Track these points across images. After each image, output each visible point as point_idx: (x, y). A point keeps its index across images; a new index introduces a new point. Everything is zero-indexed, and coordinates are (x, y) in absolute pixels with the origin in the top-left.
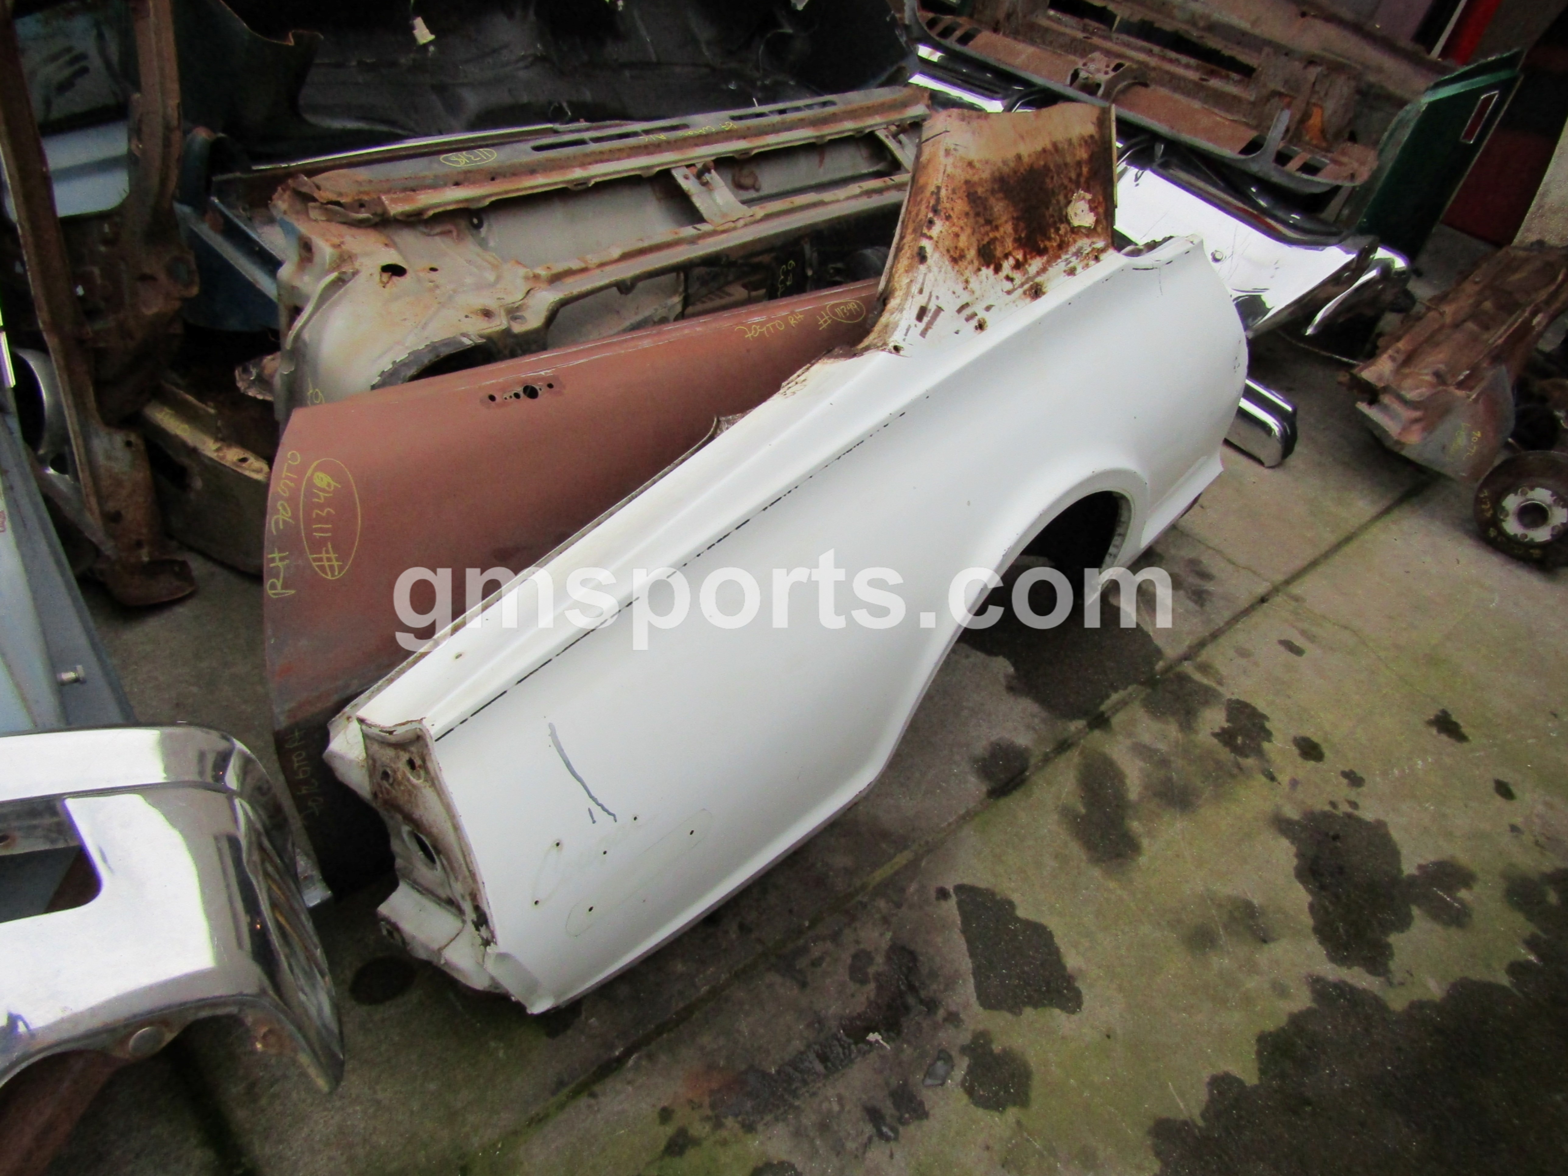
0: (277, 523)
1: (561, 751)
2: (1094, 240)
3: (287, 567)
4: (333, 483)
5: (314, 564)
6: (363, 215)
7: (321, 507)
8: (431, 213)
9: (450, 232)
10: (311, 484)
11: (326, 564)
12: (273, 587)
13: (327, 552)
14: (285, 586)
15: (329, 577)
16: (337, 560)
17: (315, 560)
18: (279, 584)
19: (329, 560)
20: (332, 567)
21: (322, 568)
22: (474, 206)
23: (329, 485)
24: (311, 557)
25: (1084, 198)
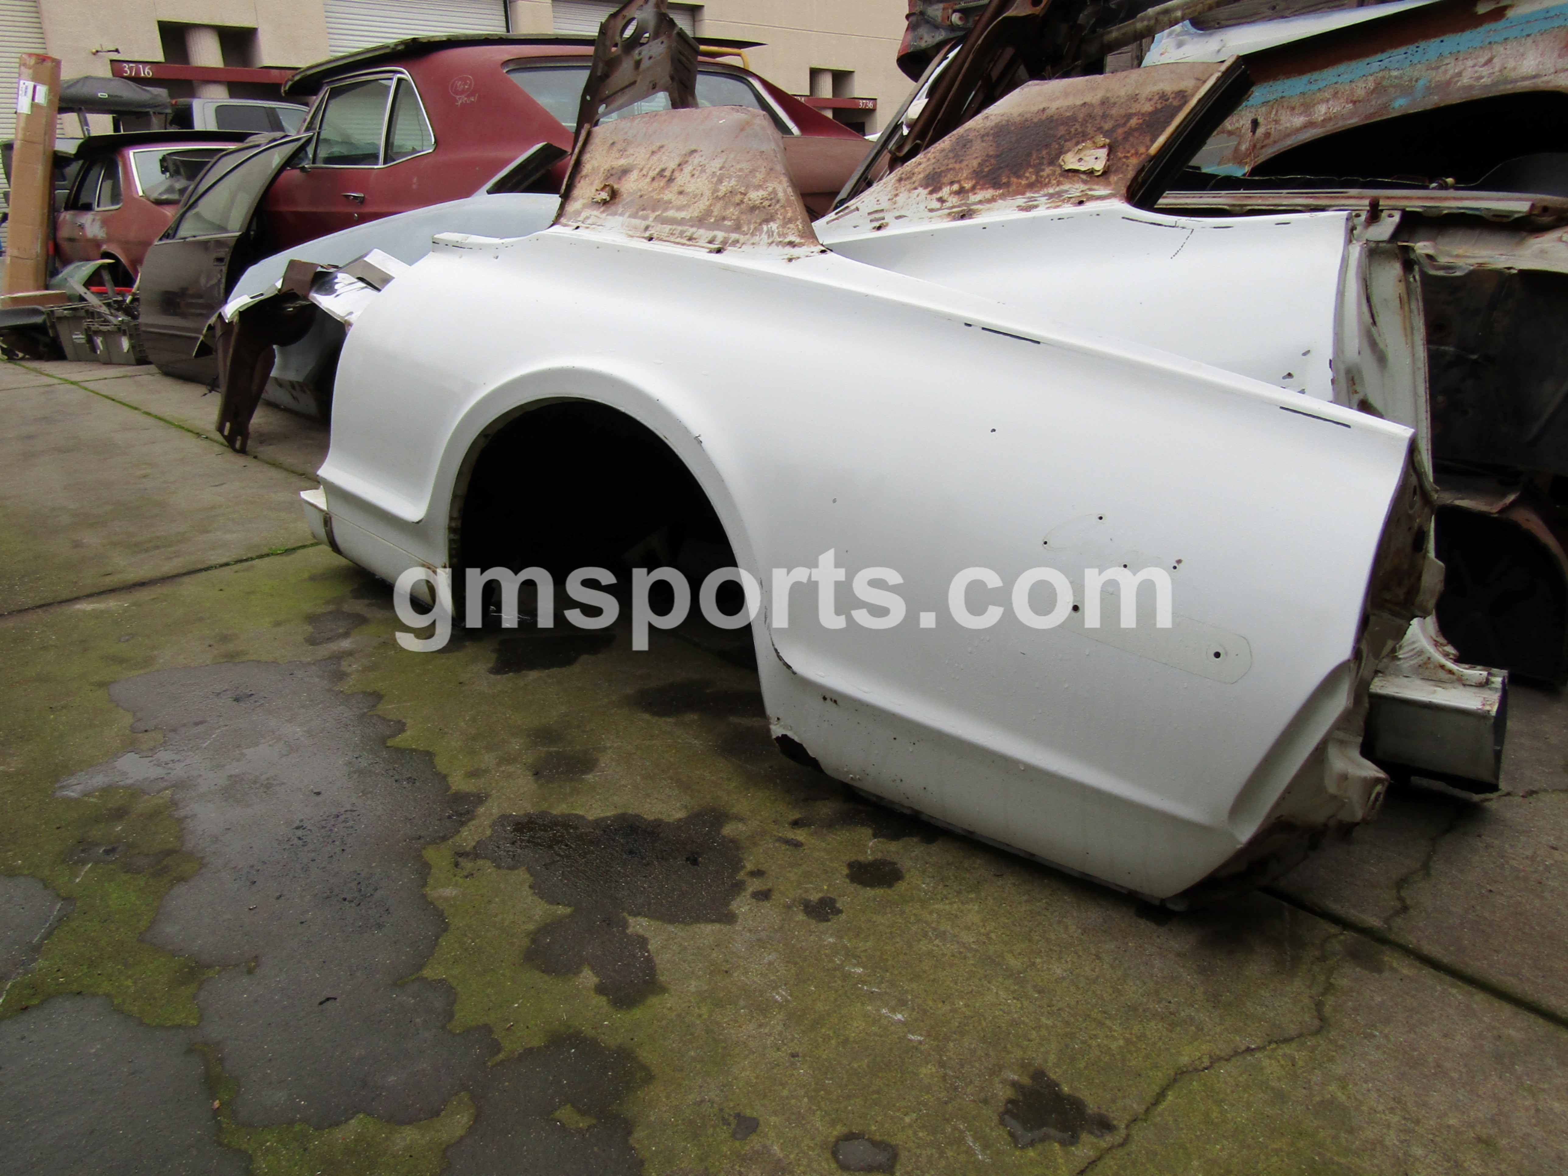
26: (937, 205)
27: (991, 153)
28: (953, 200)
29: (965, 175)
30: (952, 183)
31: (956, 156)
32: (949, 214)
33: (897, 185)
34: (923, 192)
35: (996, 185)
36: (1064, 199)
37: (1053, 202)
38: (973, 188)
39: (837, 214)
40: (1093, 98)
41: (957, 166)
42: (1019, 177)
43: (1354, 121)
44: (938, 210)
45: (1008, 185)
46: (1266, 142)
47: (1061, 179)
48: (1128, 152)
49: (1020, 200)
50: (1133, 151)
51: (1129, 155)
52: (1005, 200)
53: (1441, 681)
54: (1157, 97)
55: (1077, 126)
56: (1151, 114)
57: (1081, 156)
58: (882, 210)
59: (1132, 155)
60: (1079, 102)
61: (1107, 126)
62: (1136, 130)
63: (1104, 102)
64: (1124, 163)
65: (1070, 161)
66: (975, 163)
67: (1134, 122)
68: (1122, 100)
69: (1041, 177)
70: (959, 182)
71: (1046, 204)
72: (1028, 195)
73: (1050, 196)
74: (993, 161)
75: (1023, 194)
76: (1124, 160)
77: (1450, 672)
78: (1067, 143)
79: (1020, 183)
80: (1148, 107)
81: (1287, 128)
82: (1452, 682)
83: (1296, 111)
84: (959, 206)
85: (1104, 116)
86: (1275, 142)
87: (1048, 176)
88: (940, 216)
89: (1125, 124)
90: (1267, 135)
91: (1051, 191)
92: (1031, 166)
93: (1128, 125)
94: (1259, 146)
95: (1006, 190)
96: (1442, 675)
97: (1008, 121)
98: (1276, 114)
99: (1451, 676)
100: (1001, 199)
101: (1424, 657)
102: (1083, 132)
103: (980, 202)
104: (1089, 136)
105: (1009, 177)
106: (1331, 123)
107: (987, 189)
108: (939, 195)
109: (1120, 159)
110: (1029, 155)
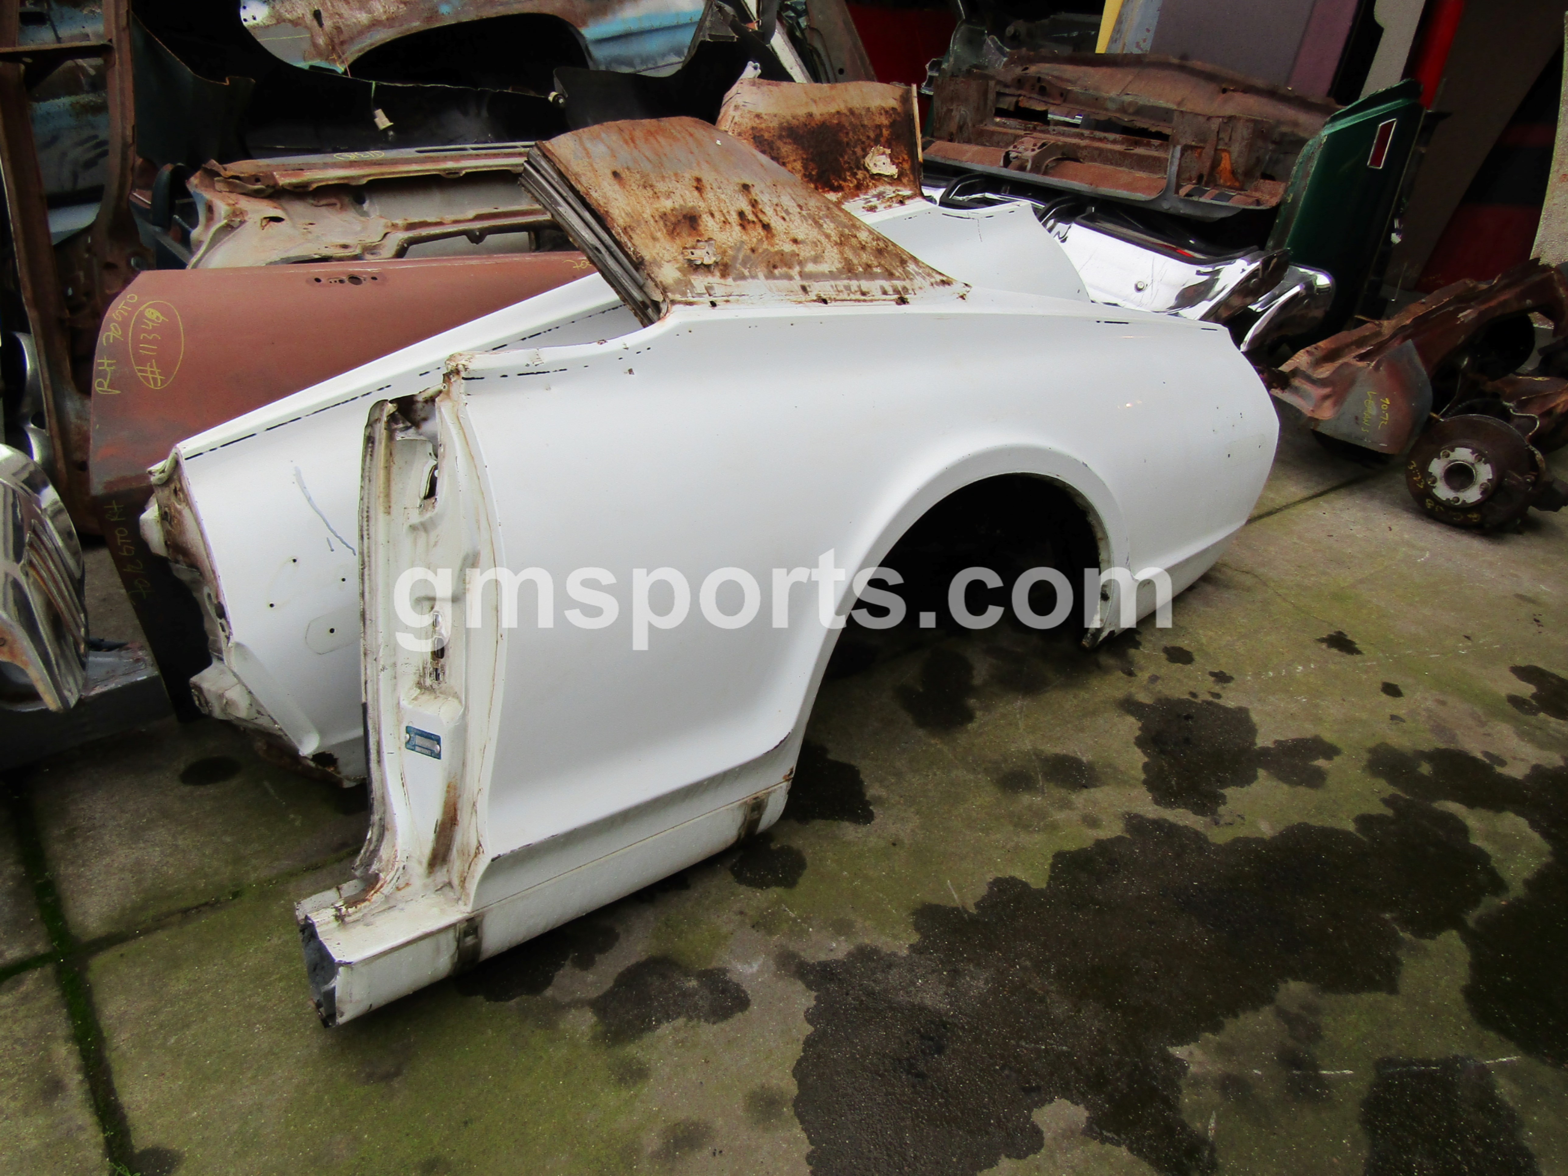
0: (108, 338)
1: (303, 488)
2: (899, 188)
3: (115, 372)
4: (162, 318)
5: (139, 374)
6: (258, 186)
7: (150, 332)
8: (315, 186)
9: (335, 204)
10: (142, 315)
11: (150, 376)
12: (100, 385)
13: (151, 367)
14: (111, 386)
15: (152, 386)
16: (160, 374)
17: (140, 371)
18: (106, 384)
19: (153, 372)
20: (155, 380)
21: (146, 379)
22: (354, 183)
23: (158, 318)
24: (136, 368)
25: (884, 153)
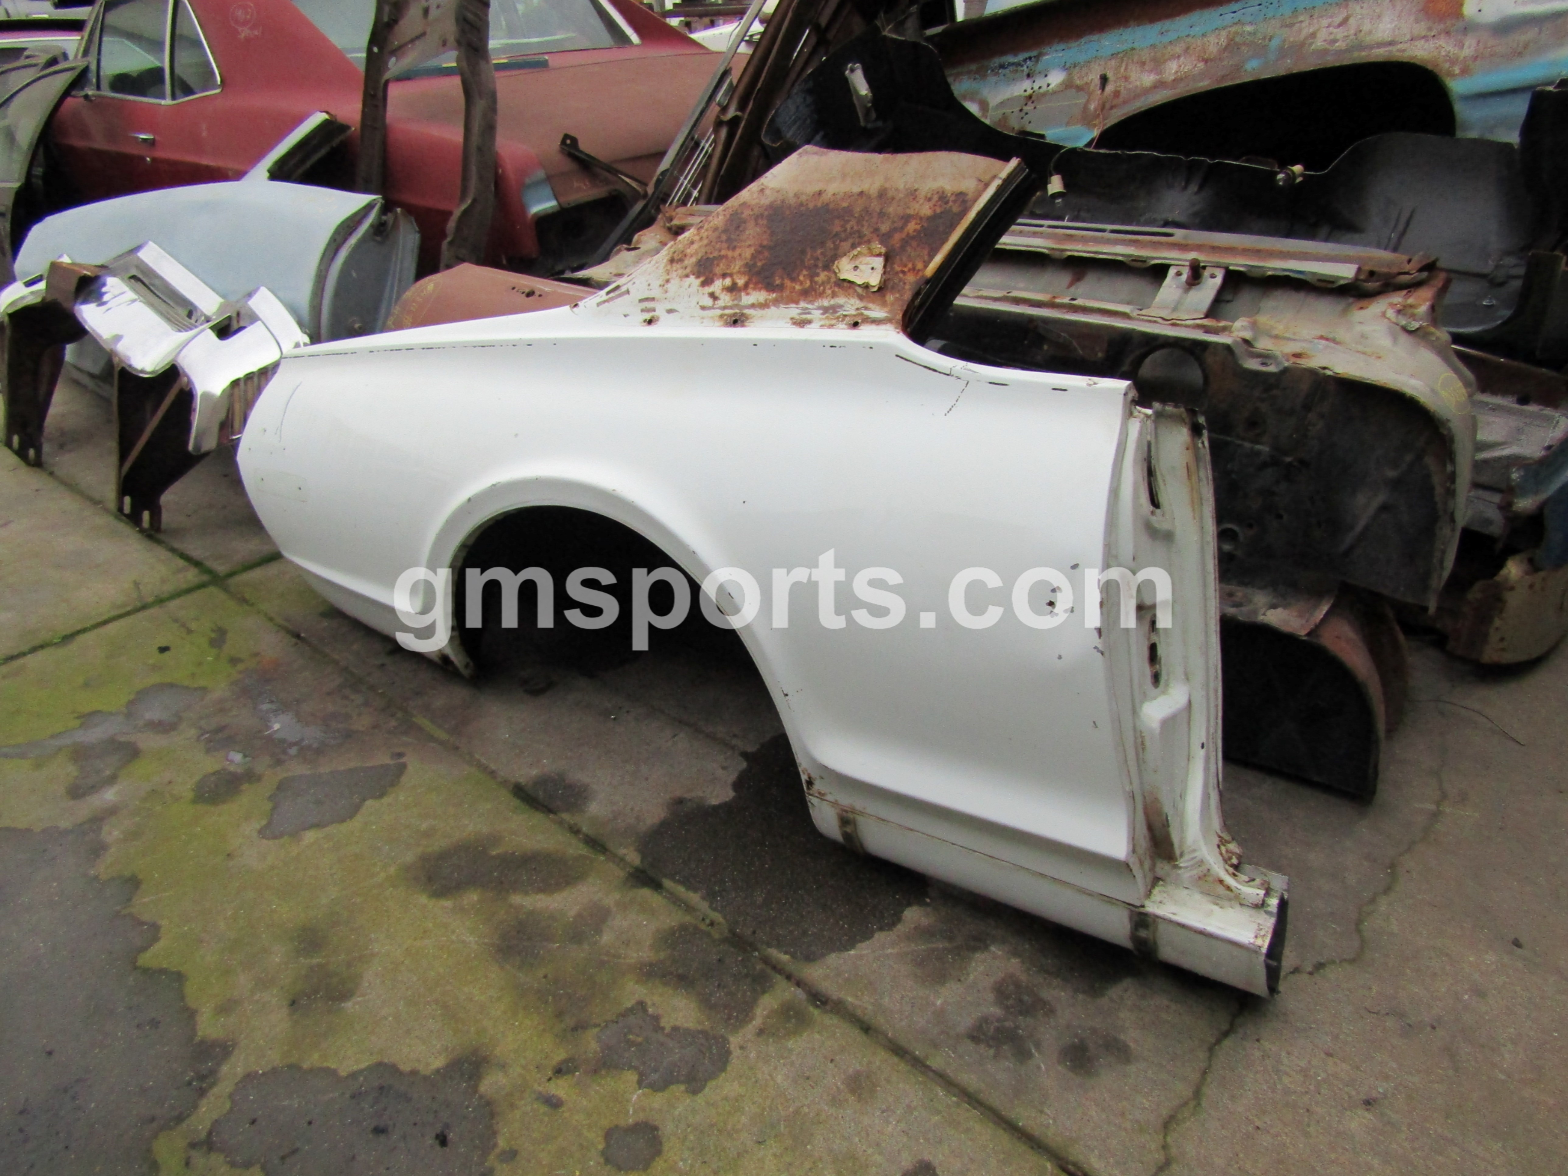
26: (708, 302)
27: (765, 243)
28: (725, 299)
29: (737, 268)
30: (724, 276)
31: (729, 240)
32: (721, 316)
33: (669, 267)
34: (694, 282)
35: (770, 287)
36: (838, 318)
37: (827, 318)
38: (746, 286)
39: (608, 293)
40: (871, 185)
41: (730, 254)
42: (793, 280)
43: (1205, 85)
44: (709, 308)
45: (780, 288)
46: (1115, 102)
47: (836, 289)
48: (905, 266)
49: (794, 311)
50: (910, 266)
51: (906, 269)
52: (778, 307)
53: (1219, 897)
54: (936, 198)
55: (853, 223)
56: (930, 219)
57: (857, 263)
58: (653, 299)
59: (909, 270)
60: (856, 190)
61: (884, 228)
62: (913, 238)
63: (882, 194)
64: (900, 280)
65: (845, 269)
66: (748, 253)
67: (912, 227)
68: (901, 195)
69: (816, 283)
70: (731, 275)
71: (821, 320)
72: (803, 304)
73: (825, 310)
74: (766, 254)
75: (797, 303)
76: (901, 275)
77: (1228, 888)
78: (843, 244)
79: (794, 288)
80: (926, 210)
81: (1137, 87)
82: (1230, 900)
83: (1147, 67)
84: (731, 308)
85: (882, 214)
86: (1125, 102)
87: (823, 283)
88: (712, 318)
89: (902, 229)
90: (1117, 94)
91: (826, 303)
92: (805, 267)
93: (906, 230)
94: (1108, 106)
95: (779, 294)
96: (1221, 890)
97: (783, 201)
98: (1126, 69)
99: (1228, 892)
100: (774, 305)
101: (1204, 868)
102: (859, 231)
103: (753, 306)
104: (866, 239)
105: (783, 279)
106: (1182, 85)
107: (760, 290)
108: (711, 289)
109: (897, 273)
110: (803, 252)
